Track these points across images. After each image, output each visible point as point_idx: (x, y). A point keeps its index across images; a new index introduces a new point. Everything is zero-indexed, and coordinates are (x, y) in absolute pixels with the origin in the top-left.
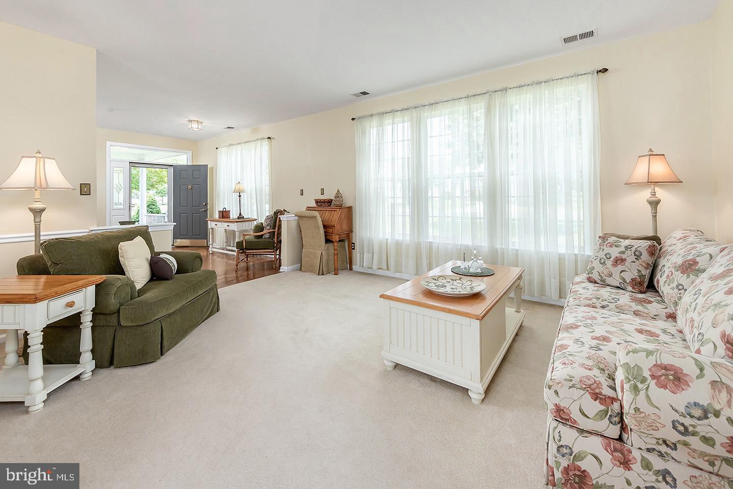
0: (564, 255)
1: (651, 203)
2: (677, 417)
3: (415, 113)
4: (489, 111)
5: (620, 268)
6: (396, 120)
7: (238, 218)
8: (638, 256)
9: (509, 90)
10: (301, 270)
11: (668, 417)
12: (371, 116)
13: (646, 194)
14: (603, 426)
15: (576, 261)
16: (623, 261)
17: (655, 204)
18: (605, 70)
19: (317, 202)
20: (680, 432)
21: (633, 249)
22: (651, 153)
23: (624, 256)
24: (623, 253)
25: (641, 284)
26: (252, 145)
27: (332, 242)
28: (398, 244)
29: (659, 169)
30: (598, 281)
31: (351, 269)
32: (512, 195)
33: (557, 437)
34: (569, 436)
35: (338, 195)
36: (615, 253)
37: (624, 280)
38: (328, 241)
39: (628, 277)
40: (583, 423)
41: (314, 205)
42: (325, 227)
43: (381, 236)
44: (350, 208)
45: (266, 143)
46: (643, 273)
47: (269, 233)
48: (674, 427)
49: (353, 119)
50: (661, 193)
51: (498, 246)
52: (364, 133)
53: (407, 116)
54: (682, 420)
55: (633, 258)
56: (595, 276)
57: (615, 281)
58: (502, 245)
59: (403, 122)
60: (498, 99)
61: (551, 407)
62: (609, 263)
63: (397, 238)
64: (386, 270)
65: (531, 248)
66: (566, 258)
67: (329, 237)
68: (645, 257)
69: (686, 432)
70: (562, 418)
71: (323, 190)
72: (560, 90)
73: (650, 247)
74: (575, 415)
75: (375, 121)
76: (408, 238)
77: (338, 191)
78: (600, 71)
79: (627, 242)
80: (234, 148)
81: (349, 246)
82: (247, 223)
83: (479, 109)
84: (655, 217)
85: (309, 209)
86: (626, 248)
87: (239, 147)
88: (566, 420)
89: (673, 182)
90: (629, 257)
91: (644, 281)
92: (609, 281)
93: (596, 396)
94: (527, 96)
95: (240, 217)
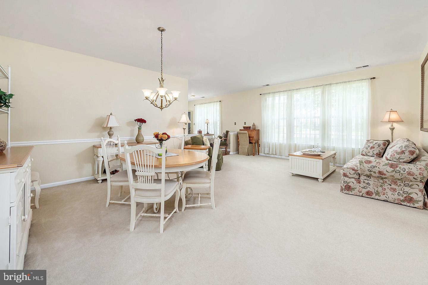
0: (354, 149)
1: (391, 129)
2: (369, 168)
3: (289, 93)
4: (323, 92)
5: (373, 150)
6: (280, 95)
7: (207, 134)
8: (379, 146)
9: (332, 85)
10: (238, 154)
11: (367, 169)
12: (269, 93)
13: (389, 126)
14: (355, 176)
15: (359, 151)
16: (374, 147)
17: (392, 129)
18: (374, 78)
19: (244, 127)
20: (370, 172)
21: (378, 144)
22: (391, 110)
23: (374, 146)
24: (374, 145)
25: (380, 155)
26: (212, 104)
27: (252, 143)
28: (281, 145)
29: (394, 116)
30: (365, 155)
31: (258, 154)
32: (333, 125)
33: (343, 179)
34: (346, 179)
35: (254, 125)
36: (371, 145)
37: (374, 154)
38: (250, 143)
39: (375, 153)
40: (350, 176)
41: (243, 129)
42: (249, 137)
43: (273, 141)
44: (259, 130)
45: (219, 103)
46: (381, 151)
47: (224, 139)
48: (368, 171)
49: (260, 94)
50: (395, 125)
51: (326, 145)
52: (266, 100)
53: (286, 93)
54: (370, 169)
55: (378, 147)
56: (364, 153)
57: (371, 154)
58: (327, 145)
59: (284, 95)
60: (327, 88)
61: (342, 173)
62: (369, 149)
63: (280, 142)
64: (275, 155)
65: (341, 146)
66: (355, 150)
67: (250, 141)
68: (382, 146)
69: (370, 171)
70: (345, 176)
71: (245, 123)
72: (355, 85)
73: (384, 143)
74: (348, 174)
75: (271, 95)
76: (285, 142)
77: (254, 123)
78: (372, 78)
79: (376, 142)
80: (203, 105)
81: (258, 145)
82: (211, 136)
83: (319, 91)
84: (392, 134)
85: (241, 130)
86: (375, 143)
87: (206, 105)
88: (346, 176)
89: (400, 121)
90: (376, 146)
91: (381, 154)
92: (369, 154)
93: (353, 170)
94: (340, 87)
95: (208, 133)
